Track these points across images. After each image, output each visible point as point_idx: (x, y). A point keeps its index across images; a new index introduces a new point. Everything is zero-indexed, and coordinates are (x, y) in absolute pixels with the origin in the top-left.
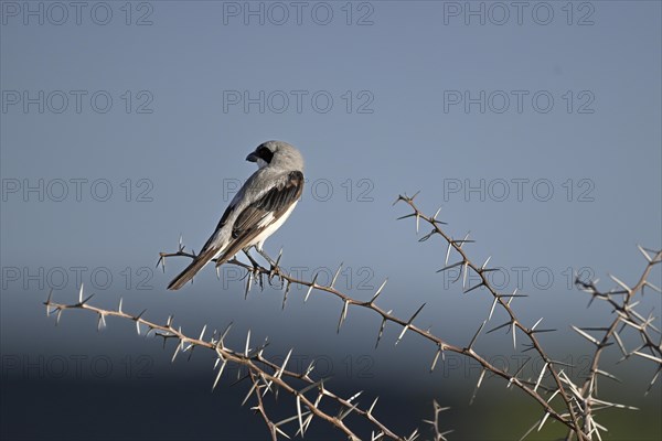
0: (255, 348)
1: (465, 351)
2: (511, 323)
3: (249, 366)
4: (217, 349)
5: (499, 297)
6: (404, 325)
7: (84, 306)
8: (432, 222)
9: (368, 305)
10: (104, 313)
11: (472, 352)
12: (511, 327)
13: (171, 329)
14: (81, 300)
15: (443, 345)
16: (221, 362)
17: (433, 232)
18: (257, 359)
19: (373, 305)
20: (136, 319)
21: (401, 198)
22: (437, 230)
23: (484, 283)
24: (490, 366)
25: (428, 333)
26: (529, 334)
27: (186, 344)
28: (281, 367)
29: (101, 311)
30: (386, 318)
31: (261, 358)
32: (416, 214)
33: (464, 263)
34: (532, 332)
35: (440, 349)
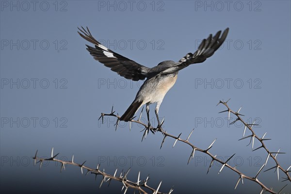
0: (143, 180)
1: (254, 180)
2: (276, 167)
3: (139, 190)
4: (123, 182)
5: (271, 153)
6: (223, 164)
7: (54, 159)
8: (237, 114)
9: (205, 152)
10: (64, 163)
11: (257, 180)
12: (276, 169)
13: (99, 171)
14: (52, 157)
15: (242, 175)
16: (125, 188)
17: (237, 120)
18: (144, 185)
19: (208, 152)
20: (81, 166)
21: (221, 102)
22: (239, 119)
23: (263, 146)
24: (266, 188)
25: (234, 169)
26: (286, 173)
27: (107, 179)
28: (156, 190)
29: (62, 162)
30: (214, 159)
31: (146, 185)
32: (228, 111)
33: (252, 136)
34: (287, 172)
35: (240, 177)
